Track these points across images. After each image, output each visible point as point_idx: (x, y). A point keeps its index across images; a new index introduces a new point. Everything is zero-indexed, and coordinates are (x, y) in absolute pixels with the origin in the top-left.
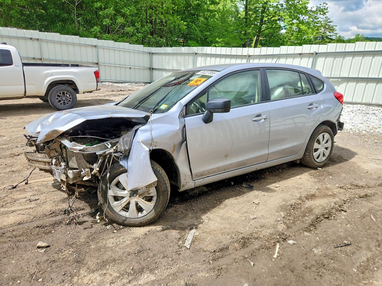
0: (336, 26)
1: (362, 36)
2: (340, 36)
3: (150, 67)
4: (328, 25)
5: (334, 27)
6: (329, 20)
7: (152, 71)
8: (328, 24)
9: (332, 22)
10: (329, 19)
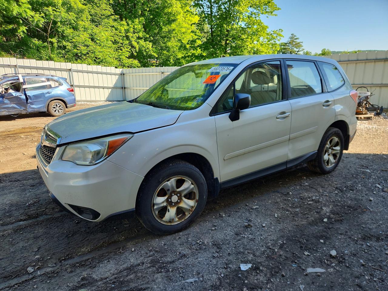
0: (302, 42)
1: (328, 50)
2: (307, 51)
3: (122, 87)
4: (295, 42)
5: (301, 43)
6: (295, 38)
7: (125, 90)
8: (295, 40)
9: (298, 39)
10: (295, 36)
